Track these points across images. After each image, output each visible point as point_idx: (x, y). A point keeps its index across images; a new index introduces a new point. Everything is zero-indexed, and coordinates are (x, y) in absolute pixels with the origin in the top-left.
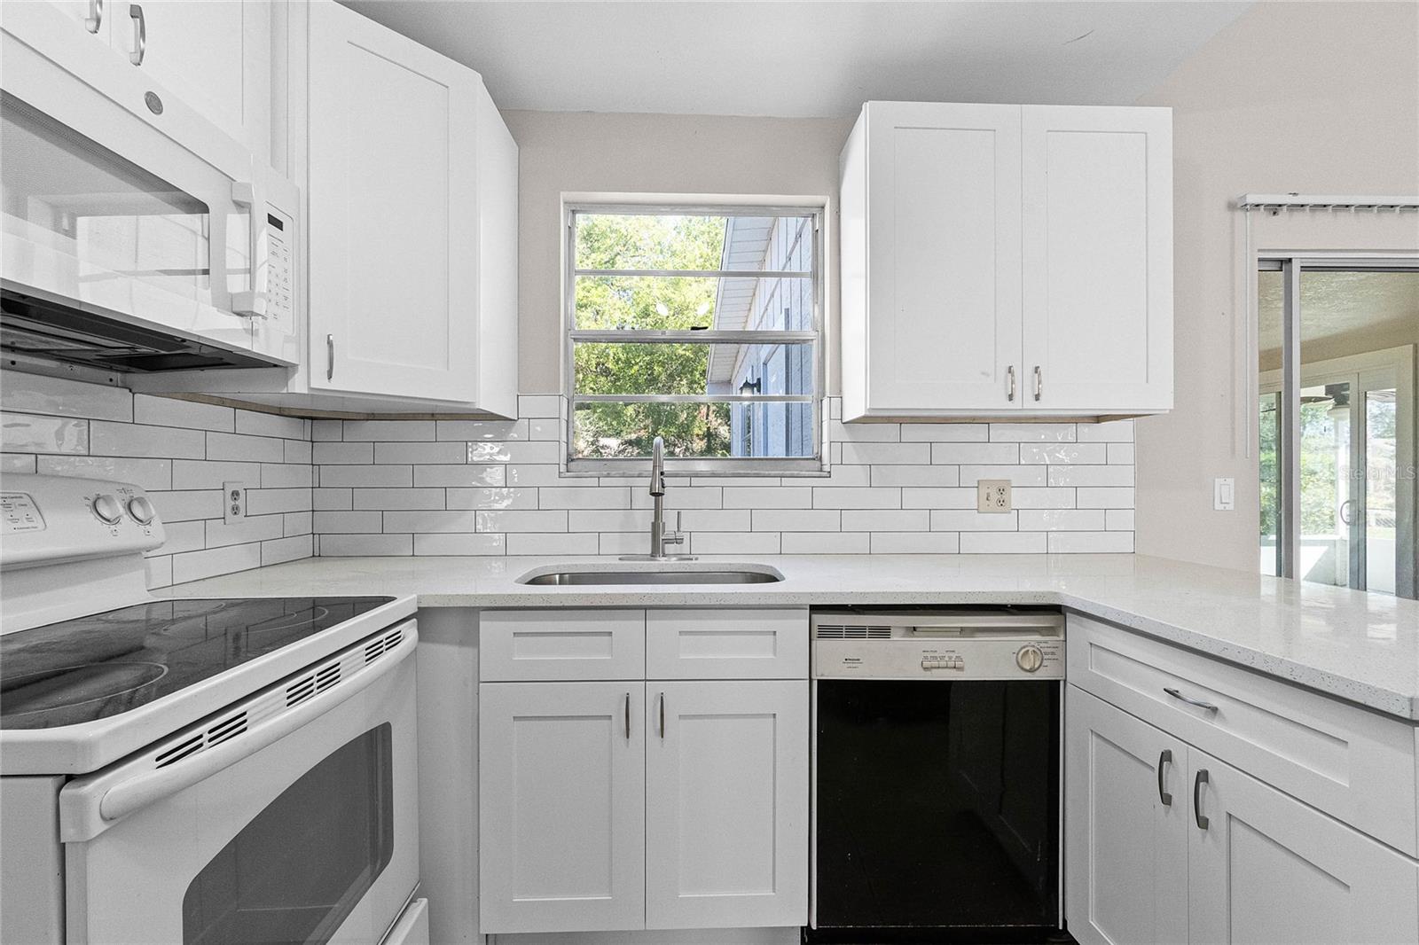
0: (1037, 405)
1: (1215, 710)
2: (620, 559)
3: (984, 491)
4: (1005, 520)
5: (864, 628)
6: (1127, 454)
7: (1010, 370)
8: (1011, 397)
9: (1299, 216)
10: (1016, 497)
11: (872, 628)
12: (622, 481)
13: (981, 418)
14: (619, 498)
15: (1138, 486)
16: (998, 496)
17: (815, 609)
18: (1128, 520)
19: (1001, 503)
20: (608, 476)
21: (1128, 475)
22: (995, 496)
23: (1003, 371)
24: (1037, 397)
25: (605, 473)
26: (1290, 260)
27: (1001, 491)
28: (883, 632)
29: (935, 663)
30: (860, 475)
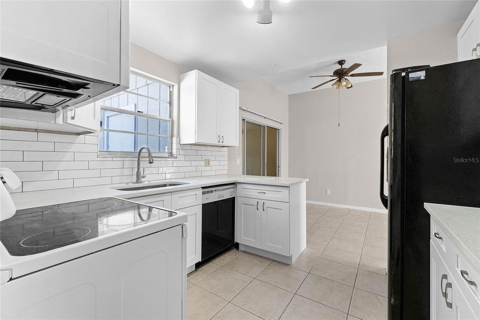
0: (223, 144)
1: (265, 193)
2: (126, 184)
3: (206, 162)
4: (209, 168)
5: (209, 191)
6: (226, 154)
7: (219, 136)
8: (219, 142)
9: (247, 112)
10: (211, 163)
11: (207, 191)
12: (120, 159)
13: (206, 145)
14: (119, 164)
15: (229, 160)
16: (208, 162)
17: (203, 188)
18: (226, 167)
19: (209, 164)
20: (116, 157)
21: (226, 158)
22: (208, 163)
23: (218, 136)
24: (223, 142)
25: (115, 156)
26: (245, 120)
27: (209, 161)
28: (212, 192)
29: (220, 197)
30: (182, 158)
